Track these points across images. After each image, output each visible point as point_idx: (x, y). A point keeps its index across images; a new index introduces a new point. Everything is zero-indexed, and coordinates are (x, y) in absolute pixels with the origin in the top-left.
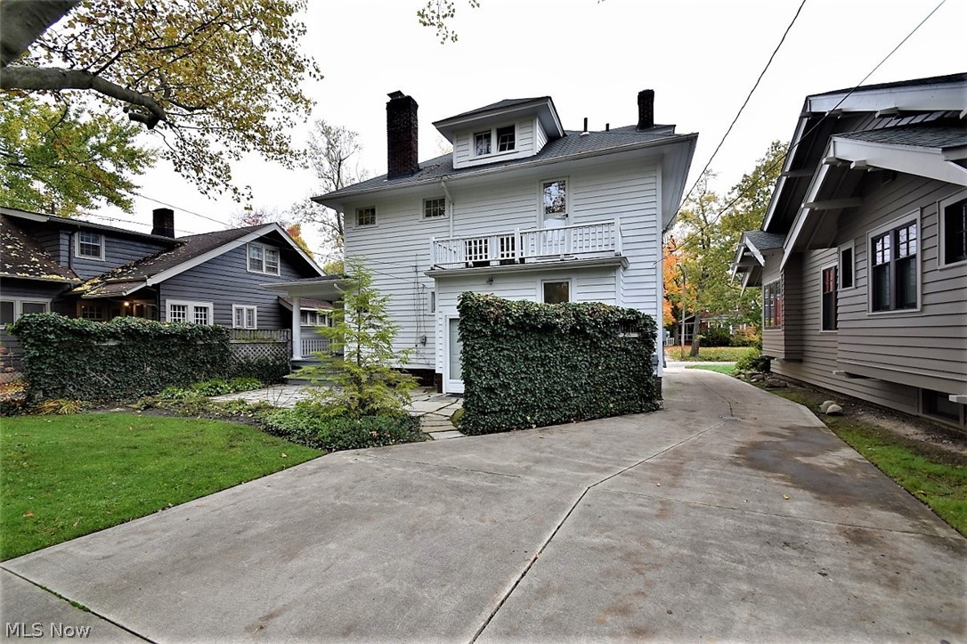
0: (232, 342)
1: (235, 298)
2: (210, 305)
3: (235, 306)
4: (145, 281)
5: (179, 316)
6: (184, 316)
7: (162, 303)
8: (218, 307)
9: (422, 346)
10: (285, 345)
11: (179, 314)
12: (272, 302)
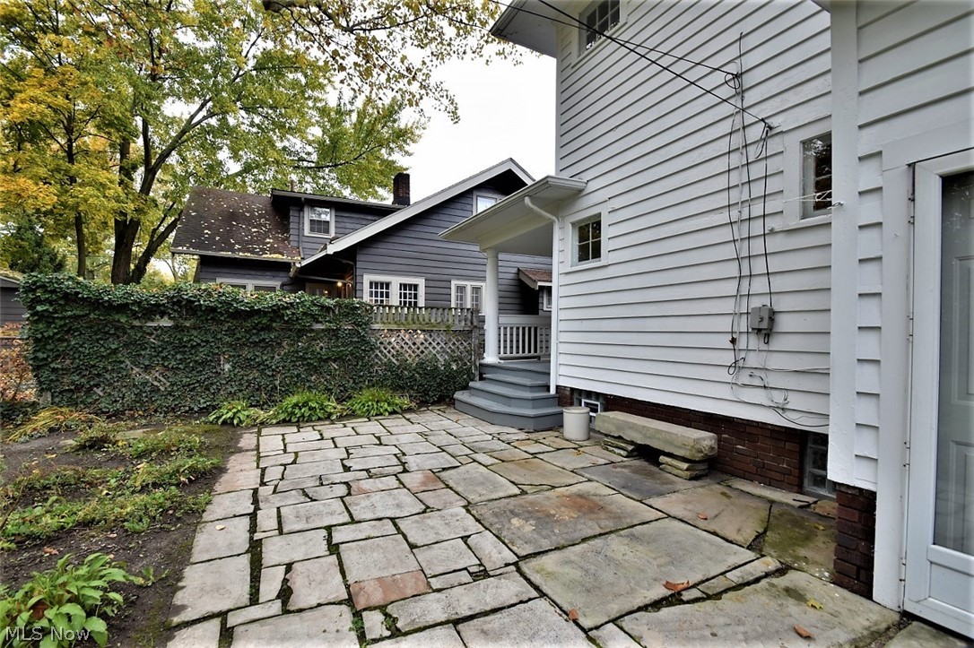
0: (376, 326)
1: (456, 272)
2: (421, 282)
3: (454, 283)
4: (325, 248)
5: (382, 296)
6: (387, 296)
7: (358, 279)
8: (432, 284)
9: (755, 342)
10: (466, 334)
11: (382, 293)
12: (511, 276)
